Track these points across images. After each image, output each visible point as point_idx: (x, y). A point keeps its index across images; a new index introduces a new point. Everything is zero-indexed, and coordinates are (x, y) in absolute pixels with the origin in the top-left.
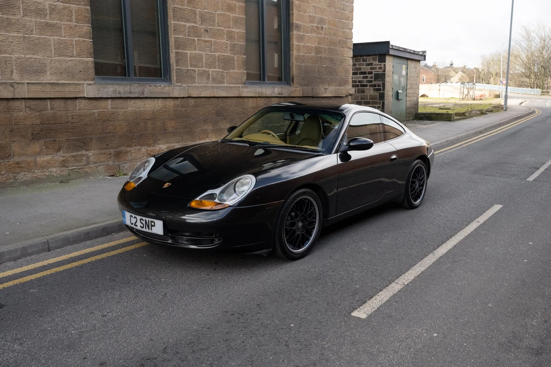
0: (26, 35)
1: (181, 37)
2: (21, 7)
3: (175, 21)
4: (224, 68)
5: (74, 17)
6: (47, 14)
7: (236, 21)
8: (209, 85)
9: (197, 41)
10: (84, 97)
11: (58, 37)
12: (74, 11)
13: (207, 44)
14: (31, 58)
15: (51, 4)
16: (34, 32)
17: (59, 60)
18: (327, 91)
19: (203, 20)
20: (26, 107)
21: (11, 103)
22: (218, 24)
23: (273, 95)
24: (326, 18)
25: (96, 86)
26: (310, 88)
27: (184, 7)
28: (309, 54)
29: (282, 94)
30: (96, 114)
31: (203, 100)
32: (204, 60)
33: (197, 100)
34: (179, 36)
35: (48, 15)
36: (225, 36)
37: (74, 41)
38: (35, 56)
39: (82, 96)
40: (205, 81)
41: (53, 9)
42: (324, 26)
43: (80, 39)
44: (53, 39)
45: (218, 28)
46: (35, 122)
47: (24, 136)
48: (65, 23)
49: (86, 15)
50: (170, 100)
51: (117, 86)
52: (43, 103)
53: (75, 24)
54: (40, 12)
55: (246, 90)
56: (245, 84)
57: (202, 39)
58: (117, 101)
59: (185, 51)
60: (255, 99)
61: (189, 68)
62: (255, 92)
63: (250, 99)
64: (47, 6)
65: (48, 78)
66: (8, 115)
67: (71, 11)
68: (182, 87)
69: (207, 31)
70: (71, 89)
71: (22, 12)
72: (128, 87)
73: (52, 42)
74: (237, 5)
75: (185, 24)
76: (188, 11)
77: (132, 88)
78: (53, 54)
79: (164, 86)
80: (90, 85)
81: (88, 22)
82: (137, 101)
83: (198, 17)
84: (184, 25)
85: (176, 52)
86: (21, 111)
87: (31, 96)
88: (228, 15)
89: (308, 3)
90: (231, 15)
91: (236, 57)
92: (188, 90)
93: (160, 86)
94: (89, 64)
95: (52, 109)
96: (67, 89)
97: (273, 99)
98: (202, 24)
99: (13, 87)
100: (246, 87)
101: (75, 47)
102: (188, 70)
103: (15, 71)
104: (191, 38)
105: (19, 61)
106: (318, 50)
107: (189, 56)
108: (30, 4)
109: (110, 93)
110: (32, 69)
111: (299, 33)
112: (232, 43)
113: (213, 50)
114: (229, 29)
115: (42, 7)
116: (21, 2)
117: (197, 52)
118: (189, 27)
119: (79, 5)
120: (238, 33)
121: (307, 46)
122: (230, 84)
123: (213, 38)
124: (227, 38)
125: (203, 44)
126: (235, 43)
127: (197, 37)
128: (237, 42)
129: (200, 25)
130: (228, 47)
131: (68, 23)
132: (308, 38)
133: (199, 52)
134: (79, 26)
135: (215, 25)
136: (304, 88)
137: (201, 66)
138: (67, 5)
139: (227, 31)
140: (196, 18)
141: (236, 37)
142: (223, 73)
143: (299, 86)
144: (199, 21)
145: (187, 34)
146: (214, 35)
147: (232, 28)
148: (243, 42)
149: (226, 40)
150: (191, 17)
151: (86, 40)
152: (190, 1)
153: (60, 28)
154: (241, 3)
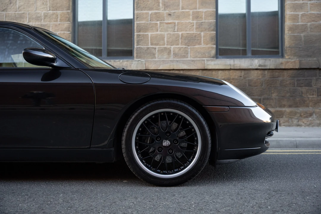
1: (143, 22)
2: (28, 17)
3: (139, 11)
4: (187, 44)
5: (59, 19)
6: (42, 19)
8: (170, 59)
9: (159, 24)
12: (59, 15)
13: (170, 26)
15: (45, 13)
19: (166, 6)
22: (182, 7)
23: (251, 67)
26: (315, 59)
28: (313, 23)
29: (265, 66)
32: (166, 39)
34: (141, 22)
36: (191, 17)
40: (165, 57)
41: (46, 16)
43: (62, 32)
45: (183, 11)
48: (53, 23)
49: (67, 16)
53: (59, 23)
54: (38, 19)
55: (213, 63)
56: (213, 57)
57: (165, 22)
59: (146, 33)
60: (227, 72)
61: (150, 46)
62: (226, 65)
63: (220, 72)
64: (43, 14)
67: (57, 15)
68: (139, 62)
69: (170, 15)
71: (28, 20)
75: (148, 12)
79: (123, 61)
81: (69, 20)
83: (161, 5)
84: (146, 13)
85: (138, 35)
91: (202, 34)
92: (145, 64)
93: (119, 61)
97: (252, 72)
98: (165, 10)
100: (212, 60)
102: (148, 48)
104: (154, 22)
107: (150, 37)
108: (33, 14)
112: (199, 22)
113: (176, 30)
114: (195, 10)
115: (40, 15)
116: (28, 14)
117: (159, 33)
118: (151, 14)
119: (63, 10)
120: (205, 12)
121: (310, 14)
122: (194, 58)
123: (177, 20)
124: (193, 18)
125: (166, 26)
126: (202, 21)
127: (159, 21)
128: (205, 20)
129: (163, 11)
130: (193, 25)
131: (55, 23)
132: (312, 6)
133: (160, 33)
134: (62, 24)
135: (179, 9)
136: (303, 59)
137: (162, 44)
138: (55, 12)
139: (193, 12)
140: (159, 5)
141: (204, 16)
142: (187, 49)
143: (295, 57)
144: (162, 8)
145: (149, 20)
146: (178, 17)
147: (199, 9)
148: (212, 19)
149: (192, 20)
150: (154, 6)
151: (66, 32)
153: (49, 26)
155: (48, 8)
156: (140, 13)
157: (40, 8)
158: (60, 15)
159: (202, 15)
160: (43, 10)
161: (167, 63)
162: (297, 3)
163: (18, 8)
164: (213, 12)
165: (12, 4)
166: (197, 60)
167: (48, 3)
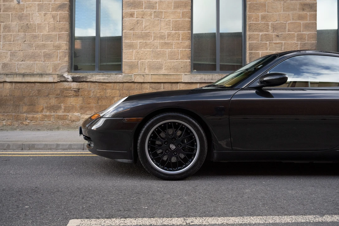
0: (154, 50)
1: (255, 42)
2: (153, 36)
3: (251, 32)
5: (181, 38)
7: (307, 26)
9: (268, 44)
10: (182, 82)
11: (171, 50)
13: (278, 45)
14: (155, 61)
15: (168, 32)
16: (158, 48)
17: (170, 62)
19: (275, 28)
20: (150, 87)
21: (143, 84)
22: (288, 30)
25: (190, 76)
27: (259, 22)
34: (253, 42)
35: (166, 38)
36: (296, 38)
37: (179, 51)
38: (158, 60)
39: (181, 81)
41: (169, 35)
43: (183, 49)
44: (168, 51)
45: (289, 33)
48: (175, 41)
49: (188, 35)
51: (203, 76)
52: (159, 85)
53: (181, 41)
54: (162, 37)
57: (274, 42)
58: (203, 85)
59: (258, 52)
64: (166, 34)
65: (163, 72)
66: (141, 91)
67: (179, 35)
69: (278, 36)
70: (174, 77)
71: (153, 38)
72: (211, 76)
73: (167, 52)
74: (309, 14)
75: (259, 33)
76: (261, 24)
77: (214, 76)
78: (167, 59)
80: (186, 75)
81: (189, 39)
83: (270, 28)
84: (257, 34)
85: (250, 53)
86: (147, 89)
87: (152, 81)
88: (299, 23)
90: (302, 22)
94: (187, 63)
95: (163, 88)
96: (172, 77)
98: (274, 31)
99: (144, 76)
101: (180, 54)
103: (146, 68)
104: (264, 42)
105: (149, 63)
107: (260, 54)
108: (157, 33)
109: (198, 79)
110: (155, 67)
112: (303, 42)
113: (283, 49)
114: (299, 33)
115: (164, 35)
116: (153, 33)
117: (268, 51)
118: (262, 35)
119: (184, 30)
120: (308, 35)
123: (283, 41)
124: (297, 39)
125: (274, 45)
126: (305, 42)
127: (268, 41)
128: (308, 41)
129: (272, 32)
130: (298, 46)
131: (177, 41)
133: (270, 51)
134: (183, 42)
135: (286, 31)
138: (177, 32)
139: (298, 34)
140: (268, 28)
144: (271, 30)
145: (260, 40)
146: (285, 38)
147: (302, 32)
148: (314, 41)
149: (297, 41)
150: (264, 28)
151: (187, 49)
152: (263, 18)
153: (172, 44)
154: (312, 13)
155: (171, 28)
156: (251, 34)
157: (164, 28)
158: (182, 34)
159: (306, 37)
160: (166, 30)
163: (144, 27)
164: (315, 35)
165: (139, 25)
167: (171, 24)
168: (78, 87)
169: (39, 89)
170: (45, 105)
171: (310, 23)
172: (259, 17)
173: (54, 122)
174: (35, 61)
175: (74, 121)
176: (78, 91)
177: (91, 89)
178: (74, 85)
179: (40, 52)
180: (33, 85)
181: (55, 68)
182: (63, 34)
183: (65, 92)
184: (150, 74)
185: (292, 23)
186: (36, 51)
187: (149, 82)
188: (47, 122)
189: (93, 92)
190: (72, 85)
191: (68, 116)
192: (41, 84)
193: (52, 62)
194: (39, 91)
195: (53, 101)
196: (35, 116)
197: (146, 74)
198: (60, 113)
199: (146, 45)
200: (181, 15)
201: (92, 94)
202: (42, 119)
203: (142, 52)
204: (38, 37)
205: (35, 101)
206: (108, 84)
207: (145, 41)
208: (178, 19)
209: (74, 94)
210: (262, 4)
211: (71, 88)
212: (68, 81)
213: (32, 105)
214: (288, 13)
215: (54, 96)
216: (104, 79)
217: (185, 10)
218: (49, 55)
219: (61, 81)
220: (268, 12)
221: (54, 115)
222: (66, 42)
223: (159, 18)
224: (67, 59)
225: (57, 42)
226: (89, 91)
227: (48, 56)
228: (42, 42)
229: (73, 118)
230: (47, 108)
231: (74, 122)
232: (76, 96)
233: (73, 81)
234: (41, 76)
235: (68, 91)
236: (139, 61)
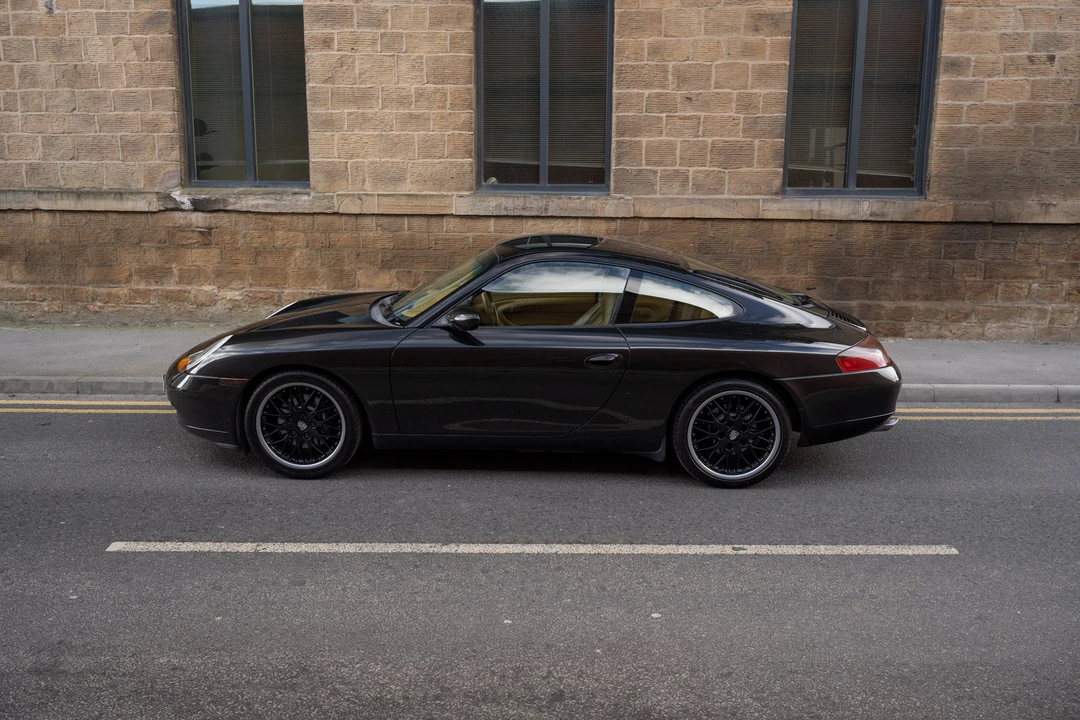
0: (383, 133)
1: (631, 114)
3: (621, 88)
4: (725, 165)
5: (448, 102)
7: (763, 75)
8: (686, 196)
9: (665, 119)
10: (453, 215)
11: (424, 132)
12: (449, 94)
13: (688, 123)
14: (388, 162)
15: (418, 88)
16: (394, 128)
17: (423, 163)
18: (1052, 209)
19: (682, 79)
20: (377, 226)
21: (360, 219)
22: (716, 83)
23: (853, 217)
24: (1069, 31)
25: (471, 199)
26: (986, 202)
27: (642, 63)
28: (990, 124)
29: (883, 215)
30: (471, 240)
31: (670, 222)
32: (678, 152)
33: (657, 222)
34: (626, 114)
35: (413, 103)
36: (734, 105)
37: (446, 136)
38: (393, 160)
39: (450, 212)
40: (676, 191)
41: (420, 95)
42: (1058, 54)
43: (455, 132)
44: (418, 135)
45: (718, 90)
46: (386, 246)
47: (372, 263)
48: (436, 111)
49: (467, 96)
50: (598, 221)
51: (503, 199)
52: (399, 220)
53: (450, 111)
54: (403, 101)
55: (775, 206)
56: (776, 194)
57: (678, 114)
58: (503, 222)
59: (638, 139)
60: (803, 225)
61: (644, 167)
62: (802, 211)
63: (790, 224)
64: (413, 92)
65: (407, 188)
66: (356, 235)
67: (445, 95)
68: (622, 200)
69: (689, 99)
70: (435, 203)
71: (380, 104)
72: (522, 200)
73: (416, 139)
74: (769, 42)
75: (641, 91)
76: (649, 68)
77: (528, 201)
78: (416, 155)
79: (587, 198)
80: (462, 197)
81: (470, 108)
82: (539, 222)
83: (670, 77)
84: (638, 94)
85: (619, 142)
86: (371, 231)
87: (381, 212)
88: (743, 64)
89: (998, 5)
90: (750, 63)
91: (757, 142)
92: (634, 206)
93: (579, 198)
94: (465, 167)
95: (409, 229)
97: (855, 226)
98: (679, 87)
99: (361, 199)
100: (773, 201)
101: (446, 145)
102: (641, 171)
103: (367, 179)
104: (653, 114)
105: (372, 167)
106: (1025, 114)
107: (644, 146)
109: (491, 209)
110: (388, 177)
111: (960, 78)
112: (750, 116)
113: (700, 133)
114: (743, 91)
115: (407, 94)
116: (380, 89)
117: (664, 138)
118: (649, 96)
119: (457, 83)
120: (765, 96)
121: (987, 105)
122: (737, 194)
123: (703, 111)
124: (738, 107)
125: (679, 122)
126: (757, 116)
127: (666, 112)
128: (763, 112)
129: (674, 89)
130: (738, 124)
131: (440, 111)
132: (992, 88)
133: (667, 138)
134: (455, 114)
135: (710, 86)
136: (963, 202)
137: (670, 162)
138: (440, 86)
139: (739, 95)
140: (666, 78)
141: (761, 104)
142: (723, 175)
143: (947, 198)
144: (673, 83)
145: (644, 109)
146: (706, 106)
147: (752, 88)
148: (779, 112)
149: (736, 112)
150: (655, 79)
151: (464, 132)
152: (655, 50)
153: (428, 119)
154: (779, 37)
155: (425, 77)
156: (624, 95)
157: (407, 76)
158: (451, 93)
159: (759, 102)
160: (412, 81)
161: (681, 205)
162: (960, 81)
163: (357, 75)
164: (781, 97)
165: (345, 68)
166: (743, 200)
167: (425, 66)
168: (207, 224)
169: (117, 227)
170: (135, 266)
171: (772, 65)
172: (643, 49)
173: (157, 307)
174: (103, 158)
175: (202, 305)
176: (210, 234)
177: (238, 228)
178: (198, 219)
179: (113, 136)
180: (102, 217)
181: (151, 175)
182: (163, 91)
183: (179, 235)
184: (376, 193)
185: (725, 65)
186: (101, 134)
187: (373, 215)
188: (140, 306)
189: (244, 236)
190: (194, 220)
191: (189, 292)
192: (121, 216)
193: (142, 163)
194: (118, 232)
195: (153, 258)
196: (114, 291)
197: (367, 195)
198: (171, 286)
199: (365, 120)
200: (448, 42)
201: (241, 241)
202: (131, 300)
203: (355, 138)
204: (105, 99)
205: (112, 257)
206: (277, 218)
207: (361, 111)
208: (440, 54)
209: (200, 240)
210: (652, 13)
211: (191, 226)
212: (182, 210)
213: (104, 265)
214: (716, 38)
215: (152, 245)
216: (267, 206)
217: (458, 31)
218: (135, 144)
219: (167, 210)
220: (666, 36)
221: (158, 290)
222: (171, 113)
223: (394, 50)
224: (176, 154)
225: (151, 113)
226: (234, 234)
227: (132, 148)
228: (116, 113)
229: (202, 298)
230: (139, 272)
231: (205, 308)
232: (205, 244)
233: (195, 210)
234: (118, 196)
235: (184, 234)
236: (350, 161)
